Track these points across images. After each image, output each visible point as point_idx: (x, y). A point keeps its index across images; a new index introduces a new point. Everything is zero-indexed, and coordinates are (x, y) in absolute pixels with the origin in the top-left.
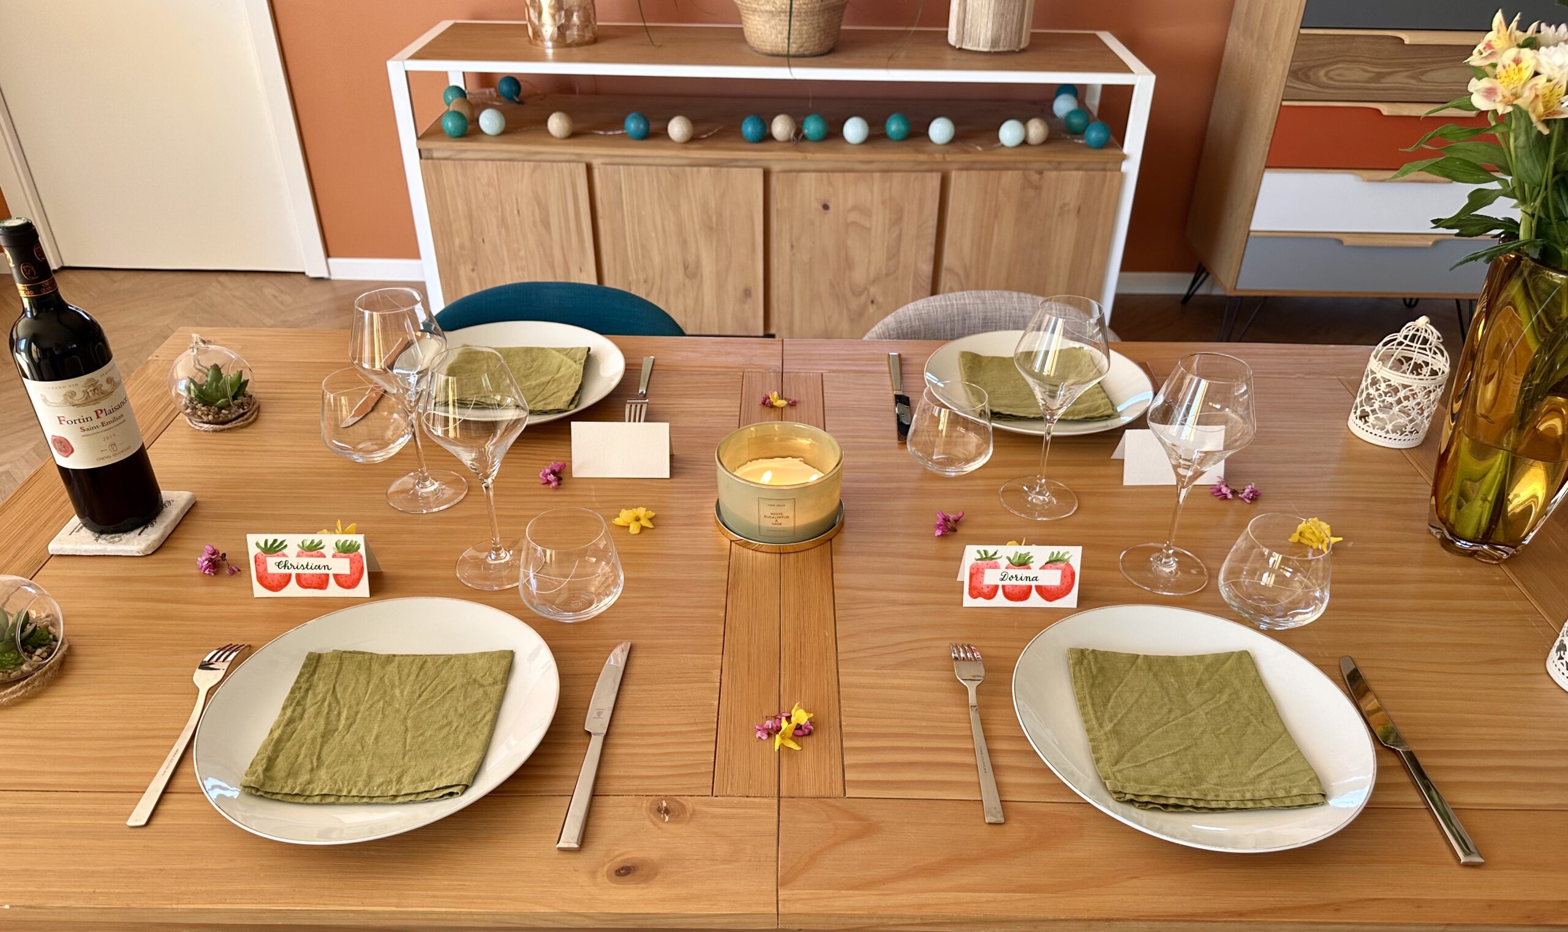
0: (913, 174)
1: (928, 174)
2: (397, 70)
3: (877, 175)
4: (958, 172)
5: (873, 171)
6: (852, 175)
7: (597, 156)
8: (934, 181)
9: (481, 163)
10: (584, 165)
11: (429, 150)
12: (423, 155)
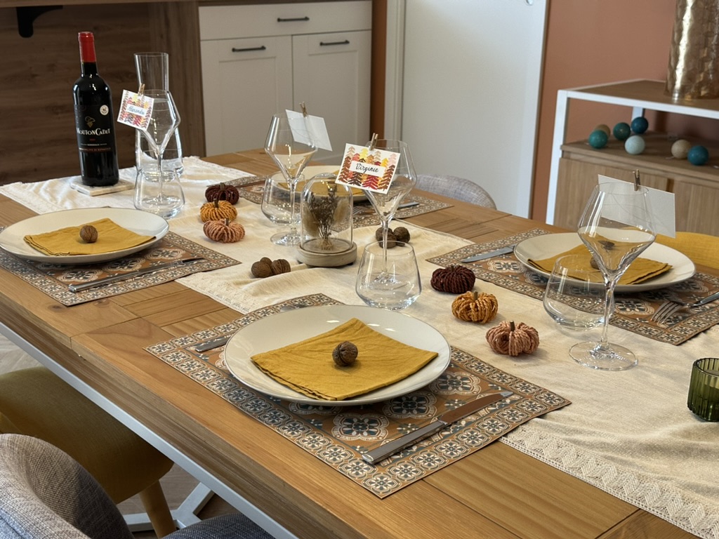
2: (562, 96)
7: (679, 174)
9: (596, 166)
10: (666, 180)
11: (569, 152)
12: (565, 155)
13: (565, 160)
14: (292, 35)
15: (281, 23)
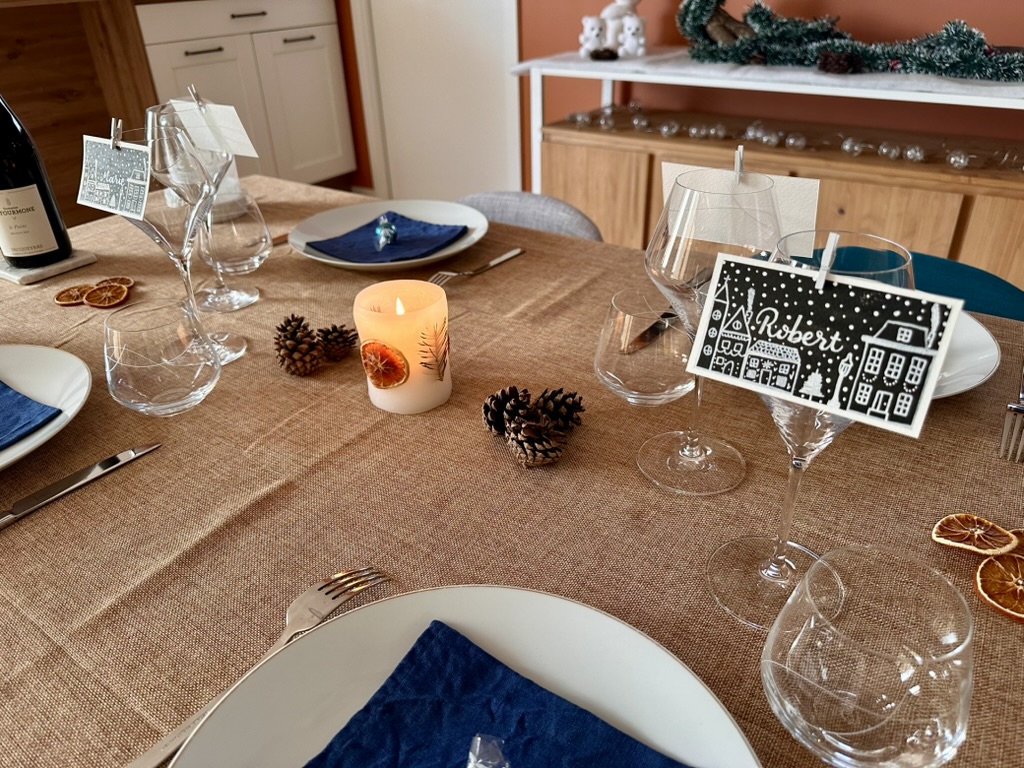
0: (934, 193)
1: (949, 195)
2: (536, 73)
3: (896, 189)
4: (983, 197)
5: (891, 185)
6: (871, 187)
7: (660, 149)
8: (955, 203)
10: (648, 156)
11: (549, 135)
12: (545, 138)
13: (546, 144)
14: (252, 33)
15: (236, 19)
